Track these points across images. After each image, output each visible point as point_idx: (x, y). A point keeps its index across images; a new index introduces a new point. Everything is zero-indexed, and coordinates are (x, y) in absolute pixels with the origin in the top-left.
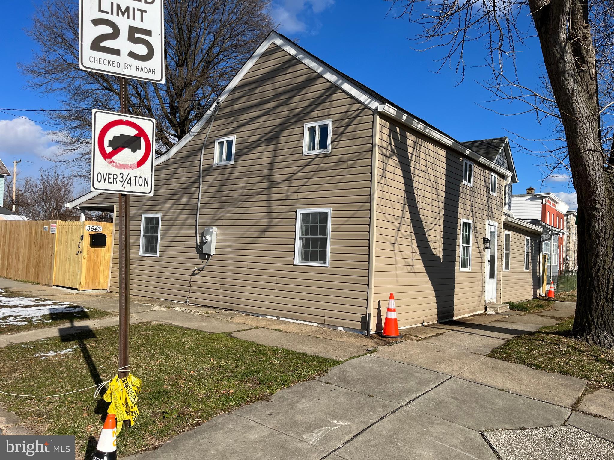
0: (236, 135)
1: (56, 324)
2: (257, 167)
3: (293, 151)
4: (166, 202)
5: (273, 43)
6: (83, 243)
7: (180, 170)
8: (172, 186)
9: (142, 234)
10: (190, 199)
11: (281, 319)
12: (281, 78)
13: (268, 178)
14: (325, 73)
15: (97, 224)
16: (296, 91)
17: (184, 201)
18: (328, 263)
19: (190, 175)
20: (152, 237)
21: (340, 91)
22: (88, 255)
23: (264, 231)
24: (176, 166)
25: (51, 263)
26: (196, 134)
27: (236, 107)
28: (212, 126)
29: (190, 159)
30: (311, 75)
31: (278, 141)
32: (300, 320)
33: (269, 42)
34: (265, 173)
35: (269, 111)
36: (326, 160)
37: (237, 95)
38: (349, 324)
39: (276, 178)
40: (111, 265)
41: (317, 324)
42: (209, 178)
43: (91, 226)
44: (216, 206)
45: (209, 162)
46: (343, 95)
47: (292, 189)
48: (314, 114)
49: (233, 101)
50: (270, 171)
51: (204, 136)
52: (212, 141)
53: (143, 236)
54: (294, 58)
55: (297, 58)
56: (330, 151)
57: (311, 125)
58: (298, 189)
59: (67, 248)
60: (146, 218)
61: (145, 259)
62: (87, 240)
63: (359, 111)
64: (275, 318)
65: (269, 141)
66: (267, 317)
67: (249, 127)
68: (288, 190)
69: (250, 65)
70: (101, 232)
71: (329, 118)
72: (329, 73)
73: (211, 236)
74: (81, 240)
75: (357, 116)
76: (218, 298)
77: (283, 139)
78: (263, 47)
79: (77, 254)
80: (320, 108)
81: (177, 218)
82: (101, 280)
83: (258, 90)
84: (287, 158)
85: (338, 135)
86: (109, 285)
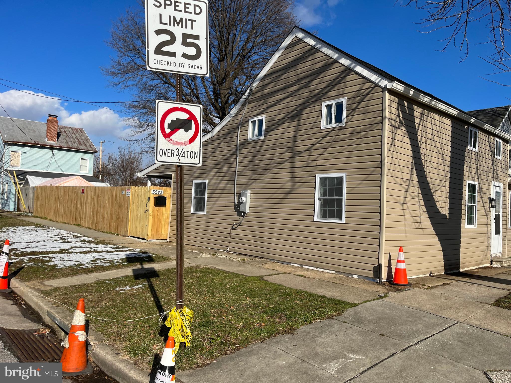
0: (266, 115)
1: (130, 265)
2: (283, 141)
3: (313, 126)
4: (211, 171)
5: (296, 36)
6: (149, 203)
7: (222, 145)
8: (215, 158)
9: (193, 196)
10: (229, 168)
11: (304, 266)
12: (303, 65)
13: (292, 149)
14: (340, 59)
15: (159, 189)
16: (315, 75)
17: (225, 170)
18: (343, 220)
19: (229, 148)
20: (201, 198)
21: (353, 73)
22: (153, 212)
23: (289, 193)
24: (218, 141)
25: (127, 219)
26: (234, 115)
27: (266, 91)
28: (246, 108)
29: (230, 136)
30: (327, 61)
31: (300, 118)
32: (320, 268)
33: (292, 36)
34: (290, 145)
35: (293, 94)
36: (341, 132)
37: (266, 82)
38: (362, 272)
39: (299, 149)
40: (170, 220)
41: (334, 272)
42: (245, 151)
43: (155, 190)
44: (250, 173)
45: (244, 138)
46: (356, 76)
47: (312, 158)
48: (331, 94)
49: (263, 87)
50: (293, 143)
51: (240, 117)
52: (246, 120)
53: (194, 198)
54: (313, 48)
55: (316, 47)
56: (345, 125)
57: (328, 103)
58: (317, 157)
59: (138, 207)
60: (196, 184)
61: (195, 216)
62: (152, 201)
63: (370, 89)
64: (299, 266)
65: (292, 118)
66: (292, 264)
67: (276, 108)
68: (309, 158)
69: (276, 56)
70: (162, 194)
71: (344, 97)
72: (343, 59)
73: (246, 197)
74: (148, 201)
75: (368, 94)
76: (252, 248)
77: (304, 116)
78: (287, 41)
79: (145, 212)
80: (336, 88)
81: (220, 183)
82: (163, 233)
83: (283, 77)
84: (307, 132)
85: (351, 111)
86: (168, 236)
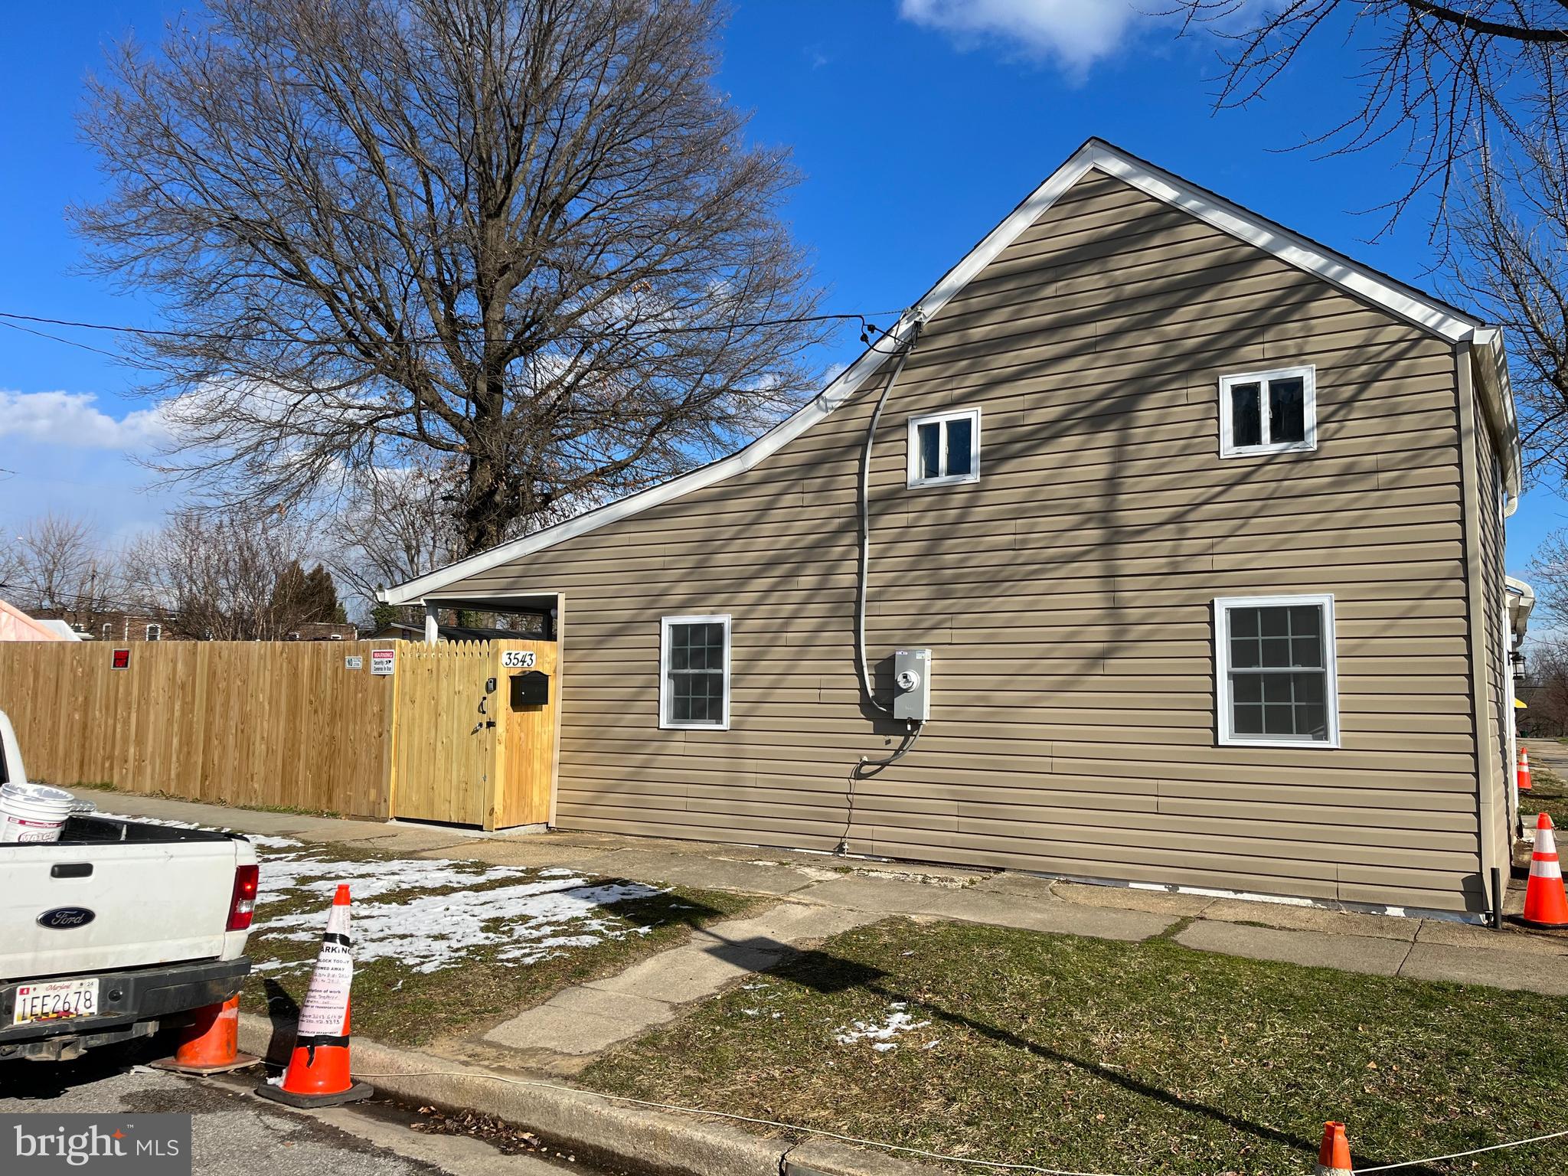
0: (982, 406)
2: (1063, 490)
3: (1186, 447)
4: (742, 585)
5: (1094, 169)
6: (494, 700)
7: (788, 500)
8: (761, 543)
9: (665, 670)
10: (828, 574)
11: (1182, 890)
12: (1128, 260)
13: (1105, 517)
14: (1282, 248)
15: (524, 648)
16: (1182, 294)
17: (807, 581)
18: (1334, 740)
19: (824, 512)
20: (699, 679)
21: (1334, 293)
22: (507, 731)
23: (1103, 656)
24: (773, 488)
25: (379, 758)
26: (840, 404)
27: (977, 333)
28: (894, 382)
29: (825, 469)
30: (1228, 254)
31: (1131, 420)
32: (1249, 892)
33: (1082, 165)
34: (1092, 503)
35: (1096, 344)
36: (1301, 469)
37: (975, 302)
38: (1421, 898)
39: (1130, 518)
40: (557, 756)
41: (1310, 902)
42: (896, 519)
44: (923, 592)
45: (896, 477)
46: (1347, 304)
47: (1188, 546)
48: (1250, 351)
49: (962, 321)
50: (1108, 499)
51: (867, 409)
52: (900, 419)
53: (670, 675)
54: (1168, 208)
55: (1181, 208)
56: (1315, 447)
57: (1244, 379)
58: (1213, 546)
59: (438, 715)
60: (676, 628)
61: (680, 736)
62: (504, 690)
63: (1404, 345)
64: (1162, 888)
65: (1097, 422)
66: (1132, 885)
67: (1023, 386)
68: (1176, 548)
69: (1018, 225)
70: (533, 668)
71: (1303, 363)
72: (1294, 248)
73: (921, 673)
74: (488, 691)
75: (1399, 357)
76: (953, 838)
77: (1145, 417)
78: (1060, 182)
79: (475, 731)
80: (1268, 336)
81: (786, 624)
83: (1050, 291)
84: (1164, 465)
85: (1336, 408)
86: (553, 812)
